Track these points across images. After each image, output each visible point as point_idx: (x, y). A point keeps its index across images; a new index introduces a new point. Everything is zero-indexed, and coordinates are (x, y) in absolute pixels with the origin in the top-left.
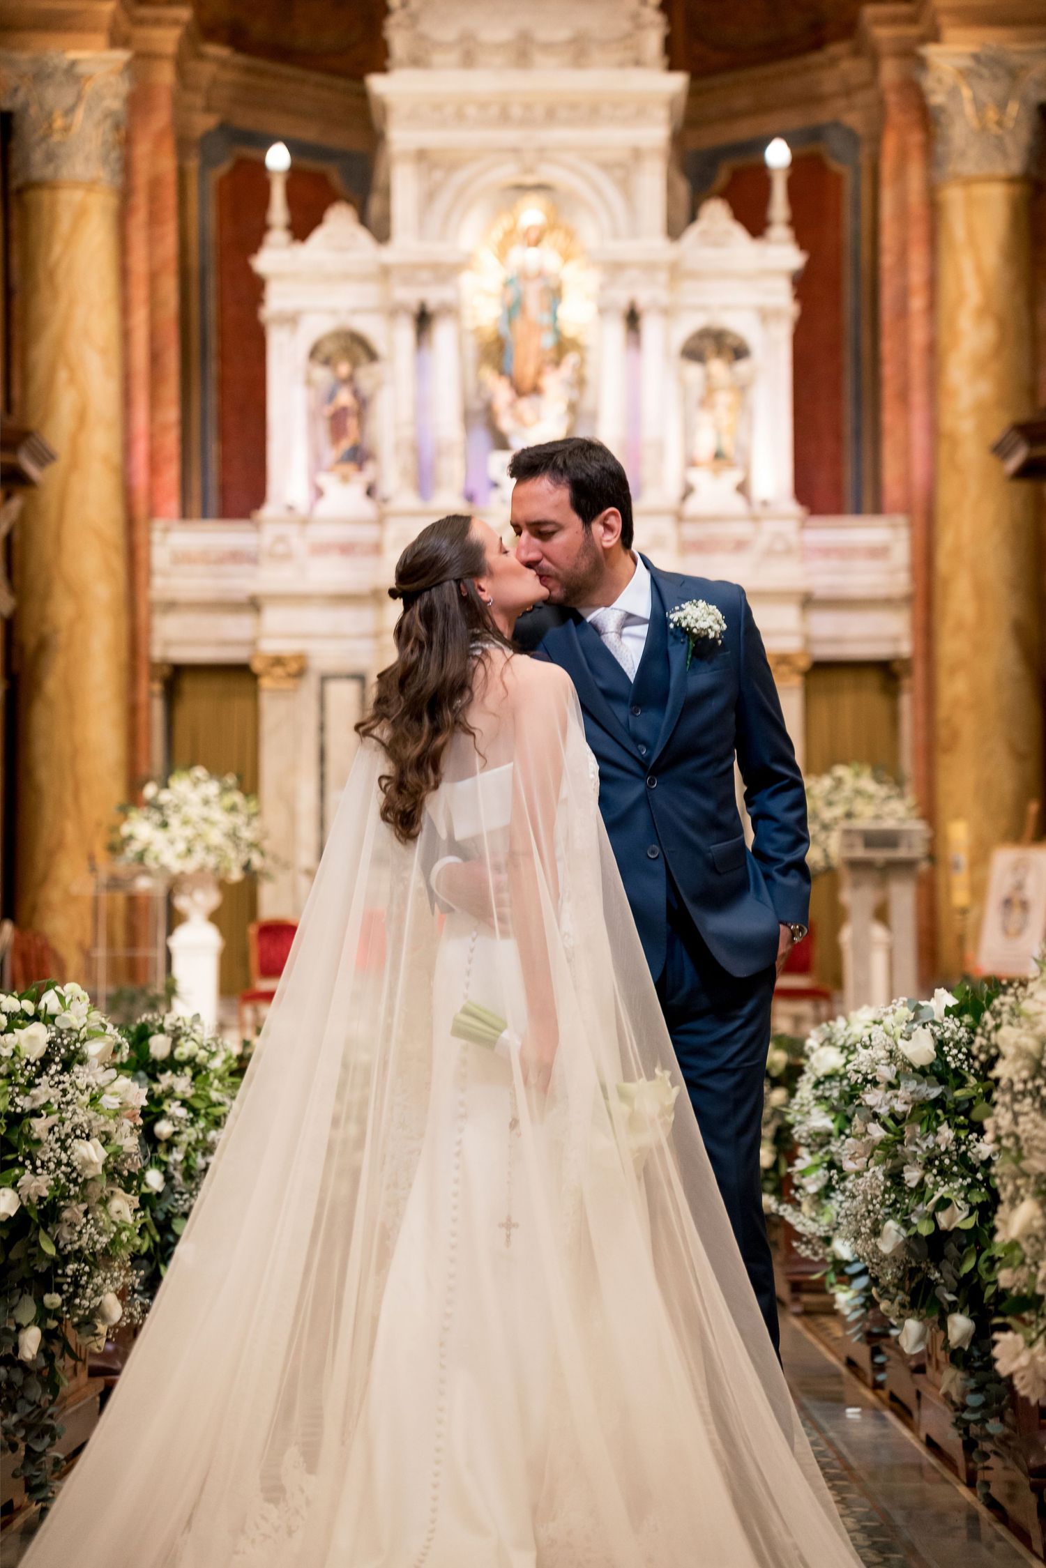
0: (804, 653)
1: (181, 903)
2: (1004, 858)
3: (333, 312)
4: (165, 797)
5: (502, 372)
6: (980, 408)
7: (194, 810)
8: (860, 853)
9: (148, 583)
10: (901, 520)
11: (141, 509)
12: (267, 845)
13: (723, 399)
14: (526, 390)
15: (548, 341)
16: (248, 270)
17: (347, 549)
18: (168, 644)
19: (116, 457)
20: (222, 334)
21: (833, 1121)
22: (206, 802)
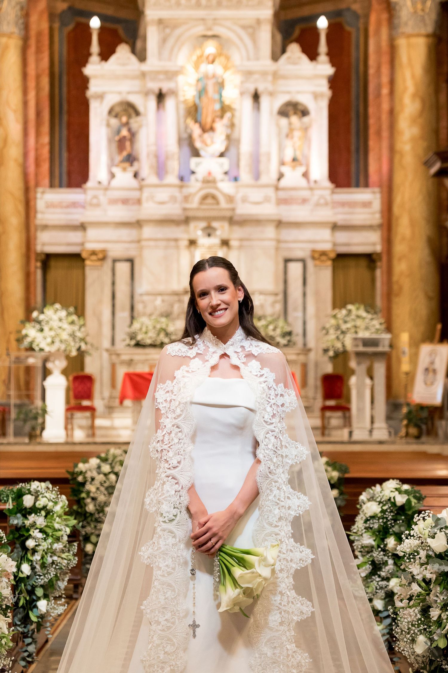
0: (333, 251)
1: (49, 365)
2: (426, 349)
3: (120, 93)
4: (42, 317)
5: (196, 121)
6: (413, 139)
7: (55, 324)
8: (361, 349)
9: (35, 217)
10: (377, 190)
11: (32, 183)
12: (88, 339)
13: (297, 134)
14: (208, 129)
15: (217, 107)
16: (81, 73)
17: (125, 202)
18: (44, 244)
19: (21, 160)
20: (69, 103)
21: (374, 540)
22: (60, 320)
